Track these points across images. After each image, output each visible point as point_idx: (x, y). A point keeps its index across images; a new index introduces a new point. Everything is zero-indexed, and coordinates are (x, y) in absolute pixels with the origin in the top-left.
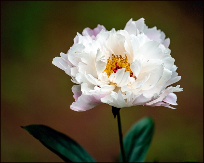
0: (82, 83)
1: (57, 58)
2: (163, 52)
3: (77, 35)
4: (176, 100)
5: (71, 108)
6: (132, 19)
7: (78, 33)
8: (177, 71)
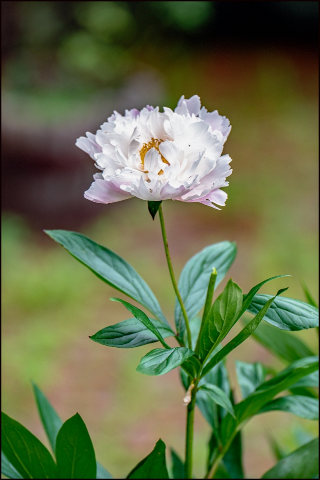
0: (104, 168)
1: (82, 138)
2: (213, 137)
3: (113, 113)
4: (225, 201)
5: (85, 197)
6: (183, 97)
7: (115, 112)
8: (230, 164)
